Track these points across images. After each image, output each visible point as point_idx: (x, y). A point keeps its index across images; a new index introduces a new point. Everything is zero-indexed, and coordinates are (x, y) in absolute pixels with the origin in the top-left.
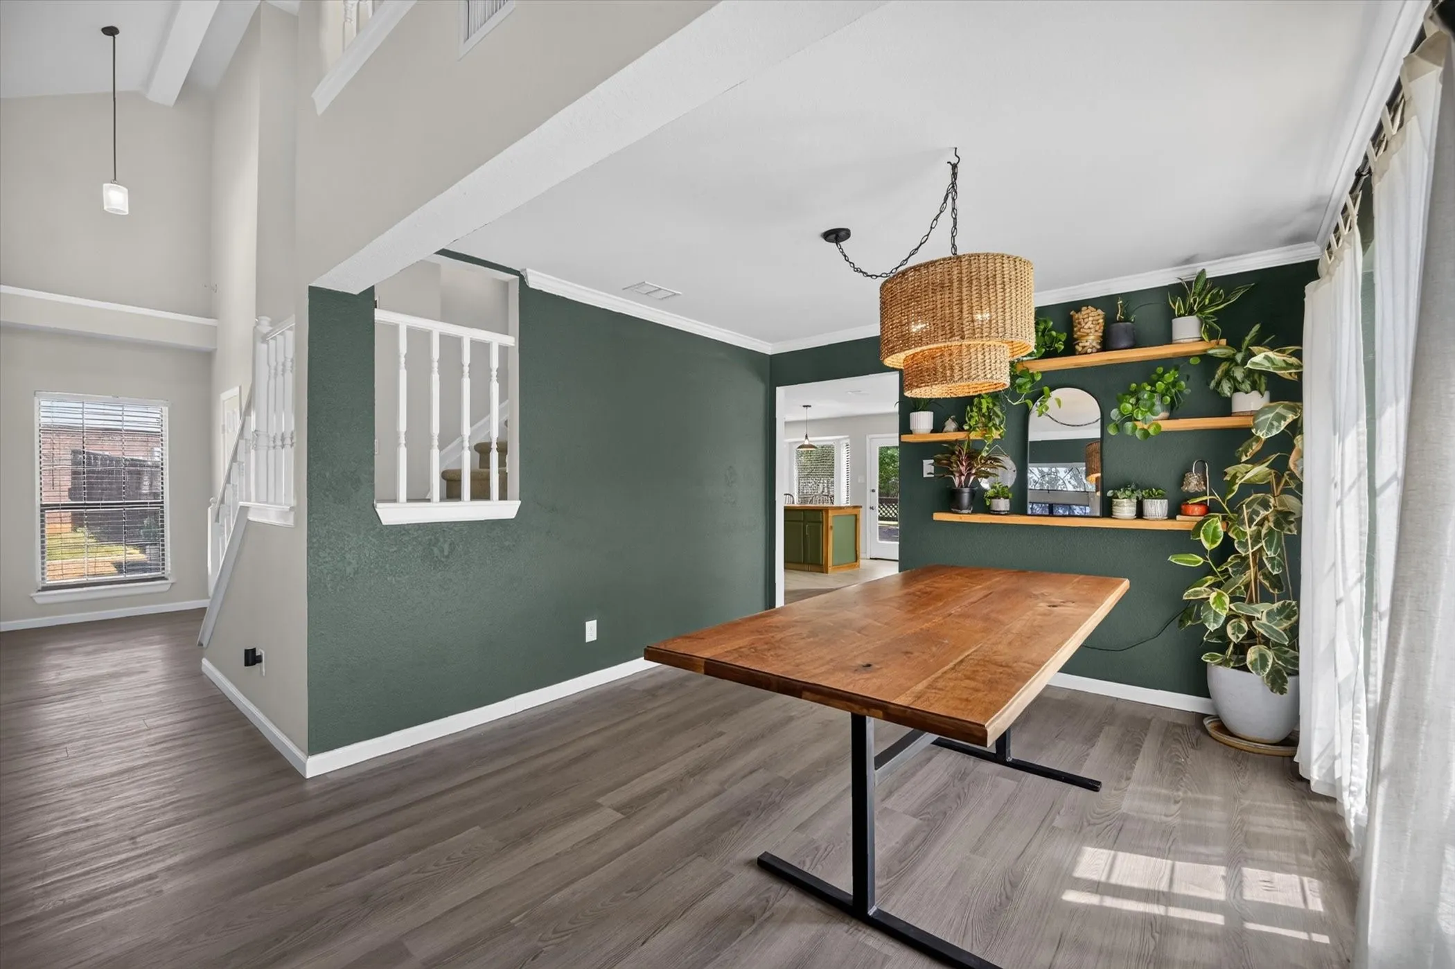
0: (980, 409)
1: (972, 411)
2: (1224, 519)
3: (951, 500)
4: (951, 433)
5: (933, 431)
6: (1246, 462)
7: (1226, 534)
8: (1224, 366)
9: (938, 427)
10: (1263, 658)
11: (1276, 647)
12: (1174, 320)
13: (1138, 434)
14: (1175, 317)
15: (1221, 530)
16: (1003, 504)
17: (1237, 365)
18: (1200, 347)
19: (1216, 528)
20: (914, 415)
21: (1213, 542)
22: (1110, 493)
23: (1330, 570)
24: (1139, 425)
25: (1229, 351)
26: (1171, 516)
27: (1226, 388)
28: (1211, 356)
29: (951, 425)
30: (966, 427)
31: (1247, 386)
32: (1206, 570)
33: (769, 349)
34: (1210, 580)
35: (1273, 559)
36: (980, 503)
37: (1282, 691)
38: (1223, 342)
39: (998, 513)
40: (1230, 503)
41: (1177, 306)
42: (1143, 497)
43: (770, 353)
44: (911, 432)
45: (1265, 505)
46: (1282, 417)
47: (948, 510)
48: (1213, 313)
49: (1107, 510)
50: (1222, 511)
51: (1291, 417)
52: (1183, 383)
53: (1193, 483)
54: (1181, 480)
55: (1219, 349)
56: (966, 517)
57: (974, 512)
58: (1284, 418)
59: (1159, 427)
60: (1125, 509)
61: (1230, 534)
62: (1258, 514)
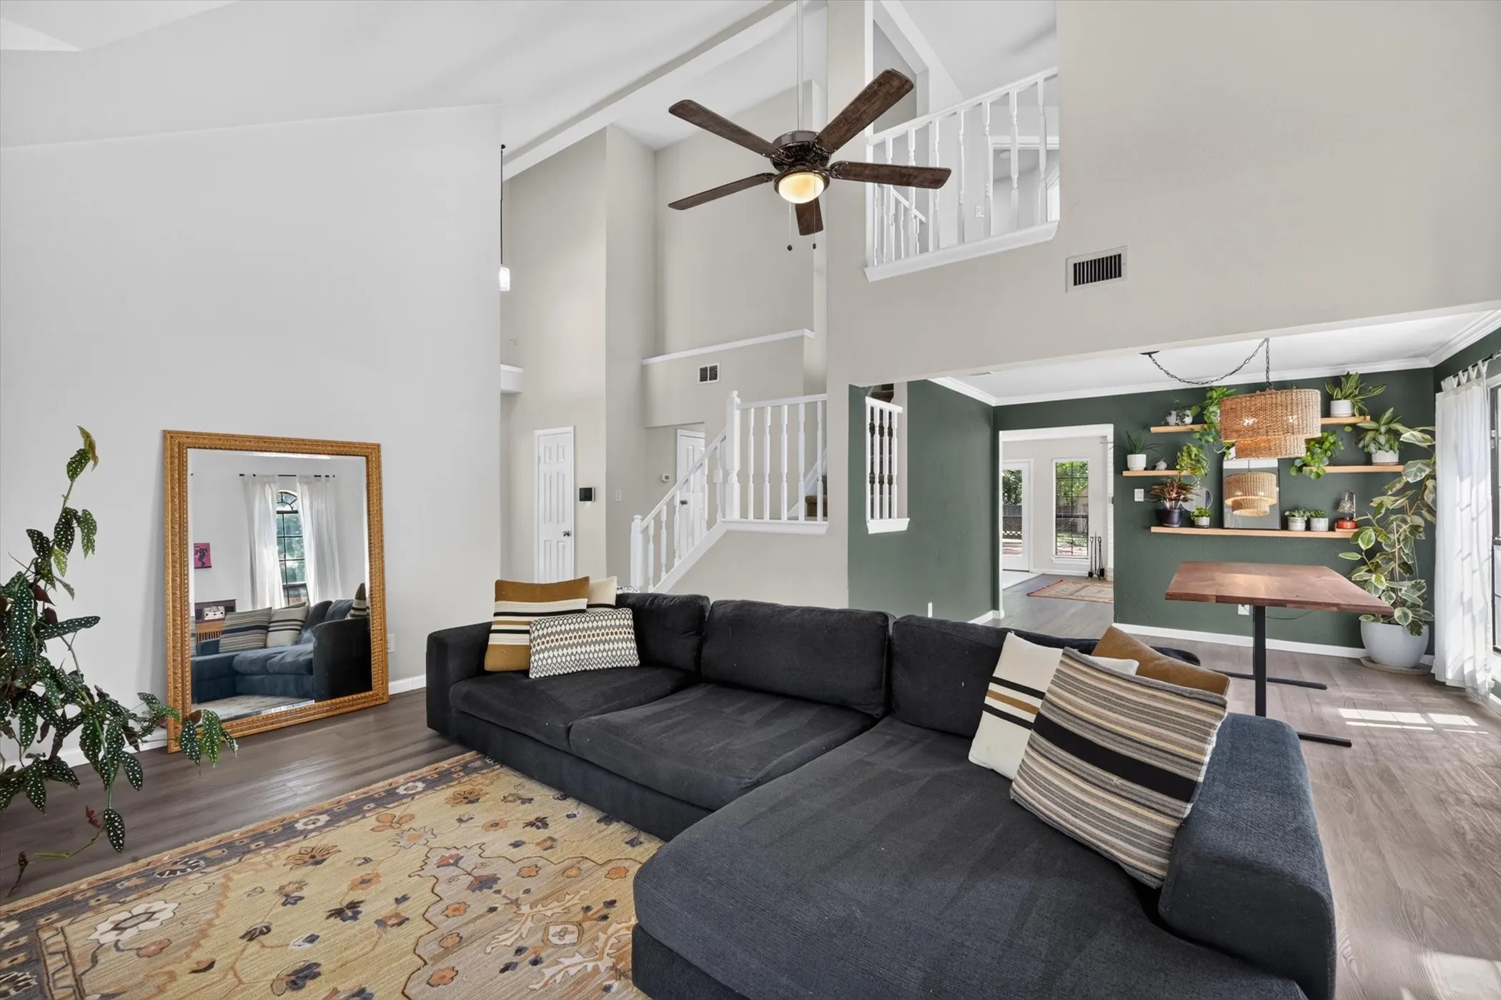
0: (1190, 455)
1: (1182, 455)
2: (1375, 530)
3: (1163, 517)
4: (1162, 470)
5: (1146, 469)
6: (1390, 495)
7: (1376, 539)
8: (1371, 434)
9: (1151, 466)
10: (1405, 615)
11: (1413, 607)
12: (1333, 402)
13: (1313, 476)
14: (1333, 400)
15: (1373, 538)
16: (1205, 521)
17: (1381, 433)
18: (1352, 420)
19: (1370, 536)
20: (1130, 457)
21: (1367, 545)
22: (1287, 513)
23: (1458, 554)
24: (1314, 469)
25: (1373, 425)
26: (1331, 529)
27: (1372, 448)
28: (1359, 427)
29: (1162, 465)
30: (1178, 467)
31: (1387, 447)
32: (1362, 562)
33: (993, 402)
34: (1365, 568)
35: (1407, 554)
36: (1188, 520)
37: (1419, 634)
38: (1368, 418)
39: (1202, 527)
40: (1378, 521)
41: (1336, 392)
42: (1312, 516)
43: (994, 405)
44: (1128, 469)
45: (1405, 521)
46: (1422, 470)
47: (1160, 524)
48: (1362, 400)
49: (1285, 525)
50: (1372, 525)
51: (1428, 471)
52: (1340, 443)
53: (1347, 507)
54: (1337, 504)
55: (1366, 423)
56: (1176, 530)
57: (1181, 526)
58: (1424, 471)
59: (1324, 471)
60: (1298, 525)
61: (1379, 539)
62: (1401, 527)
